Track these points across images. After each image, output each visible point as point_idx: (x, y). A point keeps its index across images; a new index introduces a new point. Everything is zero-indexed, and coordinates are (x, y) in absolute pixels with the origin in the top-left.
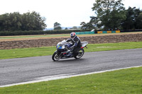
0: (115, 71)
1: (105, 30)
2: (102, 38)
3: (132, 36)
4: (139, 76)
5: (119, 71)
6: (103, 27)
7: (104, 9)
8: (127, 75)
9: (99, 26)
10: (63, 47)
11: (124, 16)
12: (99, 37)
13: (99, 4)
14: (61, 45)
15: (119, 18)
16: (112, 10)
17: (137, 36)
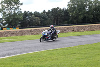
0: (15, 57)
1: (8, 27)
2: (6, 33)
3: (28, 31)
4: (32, 59)
5: (18, 56)
6: (7, 25)
7: (8, 12)
8: (23, 59)
9: (4, 24)
10: (47, 34)
11: (22, 17)
12: (4, 32)
13: (4, 9)
14: (45, 33)
15: (18, 19)
16: (13, 13)
17: (31, 31)
